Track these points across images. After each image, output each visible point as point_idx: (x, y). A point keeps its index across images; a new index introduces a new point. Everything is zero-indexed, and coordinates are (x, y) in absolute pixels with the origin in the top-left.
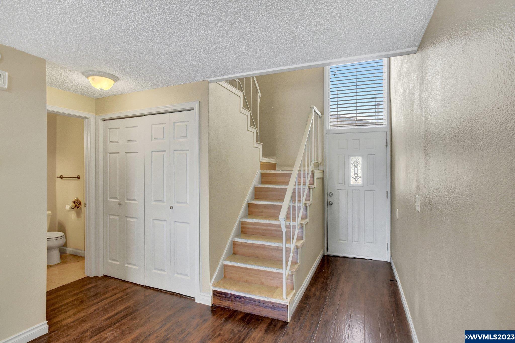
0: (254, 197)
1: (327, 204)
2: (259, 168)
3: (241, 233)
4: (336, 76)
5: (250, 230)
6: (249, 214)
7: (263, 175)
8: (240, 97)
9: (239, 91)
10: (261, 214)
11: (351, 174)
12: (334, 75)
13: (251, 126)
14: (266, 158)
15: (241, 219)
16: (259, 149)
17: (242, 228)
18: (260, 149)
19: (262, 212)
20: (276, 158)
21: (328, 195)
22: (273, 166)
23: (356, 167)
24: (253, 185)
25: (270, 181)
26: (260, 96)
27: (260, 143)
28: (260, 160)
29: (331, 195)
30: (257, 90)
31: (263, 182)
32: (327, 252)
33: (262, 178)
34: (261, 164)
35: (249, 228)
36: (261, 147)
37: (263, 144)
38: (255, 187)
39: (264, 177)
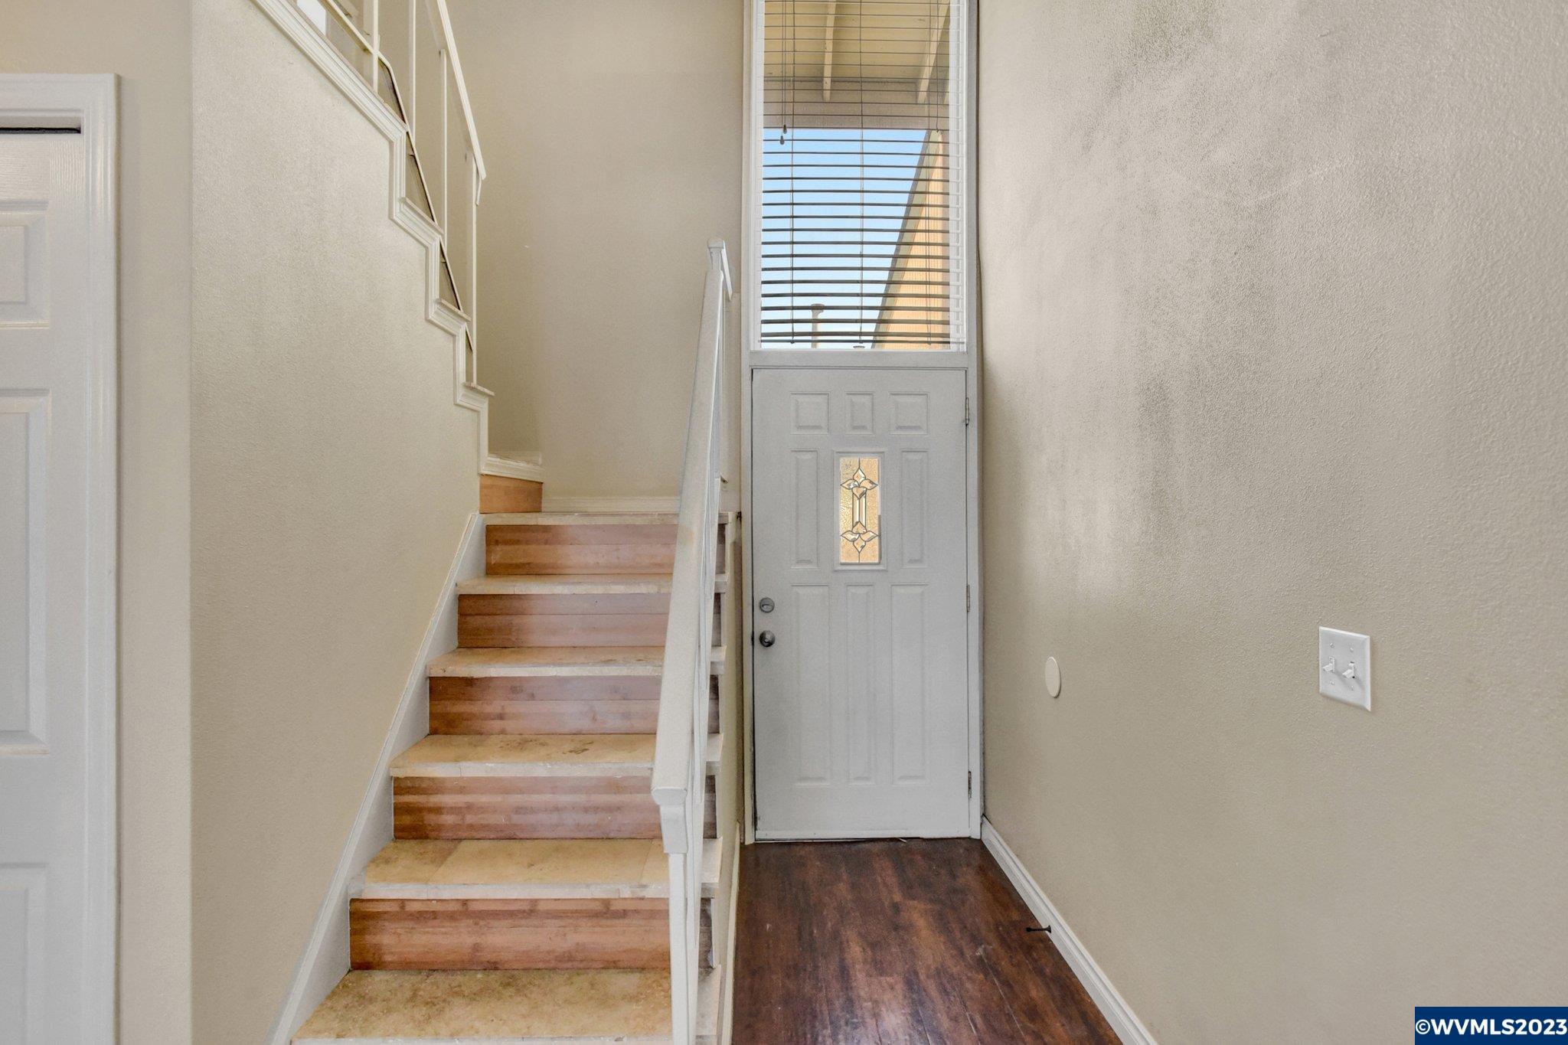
0: (457, 644)
1: (753, 644)
2: (477, 503)
3: (397, 838)
4: (787, 146)
5: (448, 819)
6: (434, 732)
7: (493, 536)
8: (391, 143)
9: (386, 105)
10: (497, 724)
11: (841, 523)
12: (782, 141)
13: (444, 302)
14: (507, 458)
15: (393, 765)
16: (476, 413)
17: (399, 810)
18: (478, 417)
19: (501, 717)
20: (540, 461)
21: (757, 608)
22: (532, 494)
23: (859, 499)
24: (452, 586)
25: (529, 564)
26: (483, 174)
27: (480, 388)
28: (478, 468)
29: (766, 606)
30: (470, 146)
31: (492, 570)
32: (756, 829)
33: (488, 552)
34: (482, 487)
35: (438, 810)
36: (484, 407)
37: (492, 394)
38: (461, 595)
39: (497, 542)
